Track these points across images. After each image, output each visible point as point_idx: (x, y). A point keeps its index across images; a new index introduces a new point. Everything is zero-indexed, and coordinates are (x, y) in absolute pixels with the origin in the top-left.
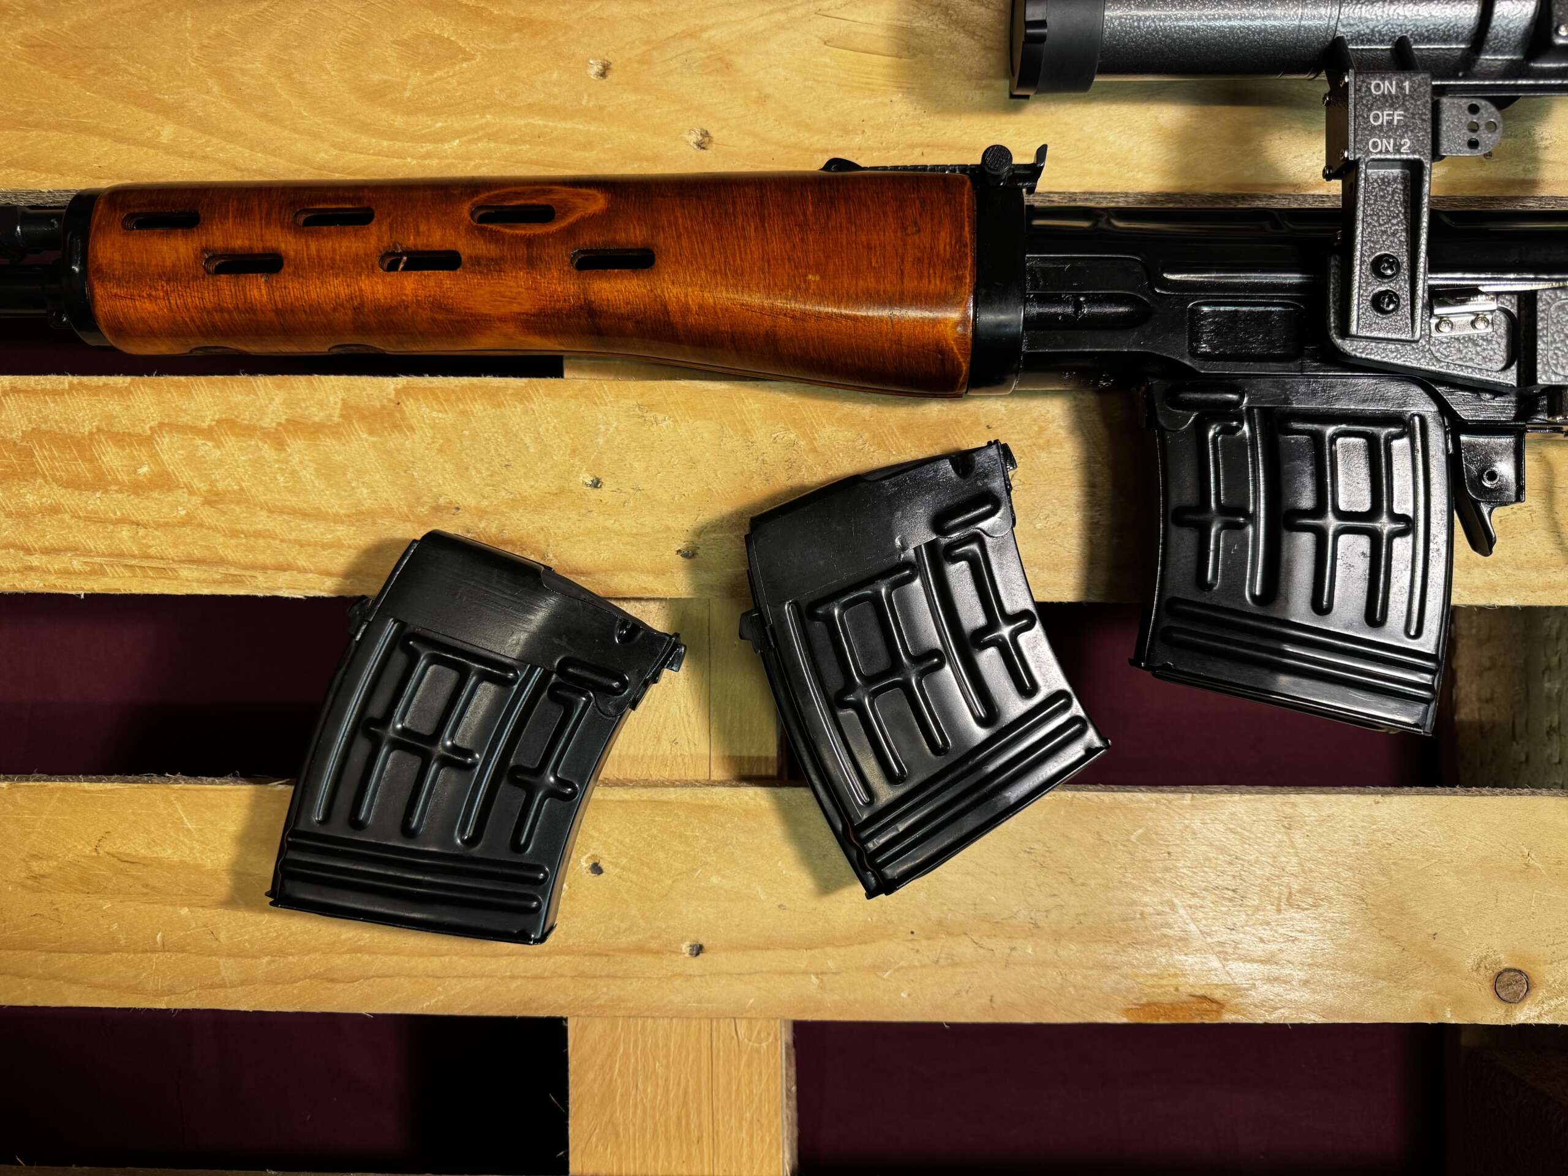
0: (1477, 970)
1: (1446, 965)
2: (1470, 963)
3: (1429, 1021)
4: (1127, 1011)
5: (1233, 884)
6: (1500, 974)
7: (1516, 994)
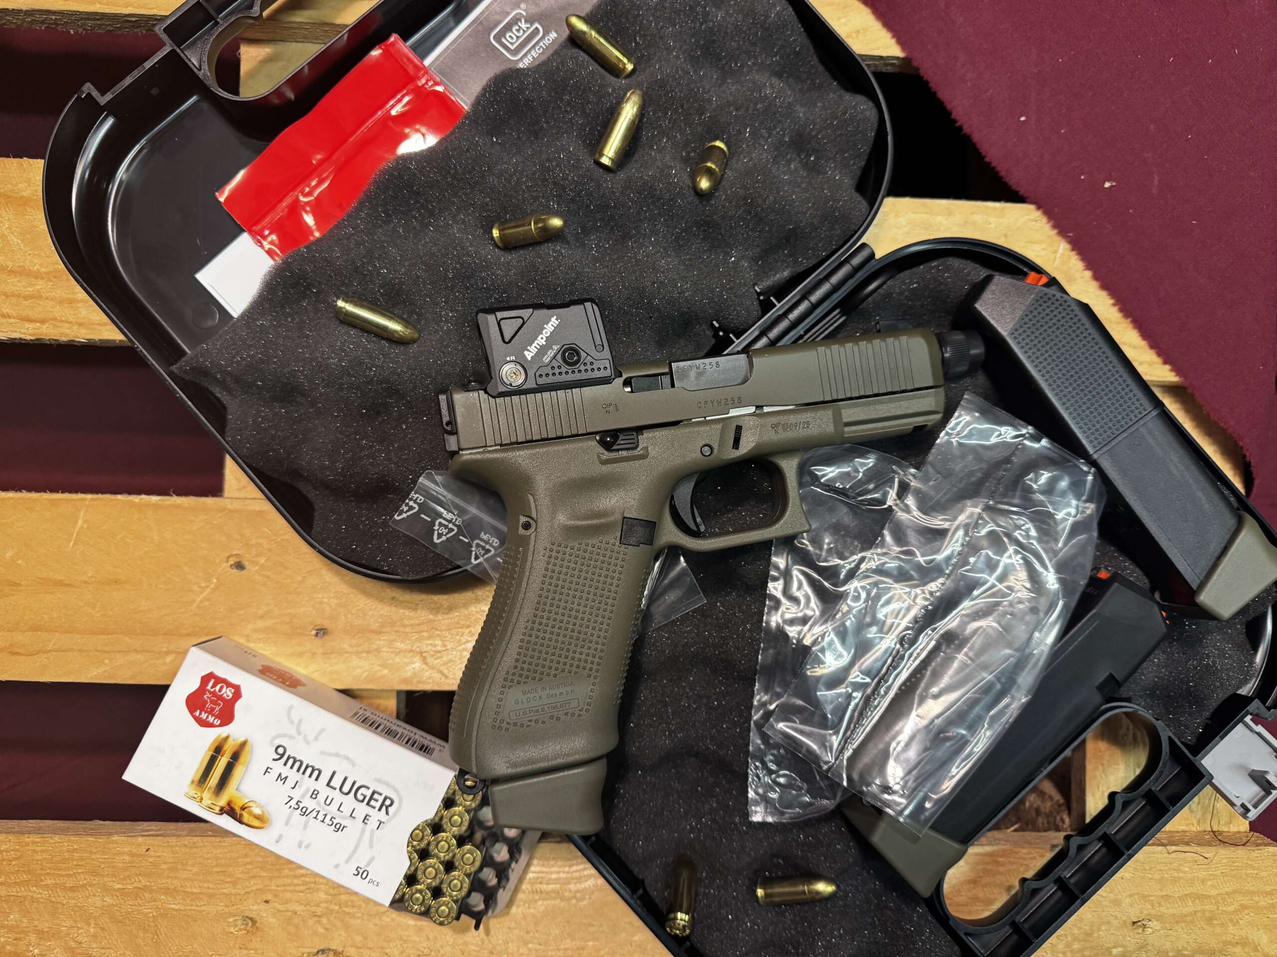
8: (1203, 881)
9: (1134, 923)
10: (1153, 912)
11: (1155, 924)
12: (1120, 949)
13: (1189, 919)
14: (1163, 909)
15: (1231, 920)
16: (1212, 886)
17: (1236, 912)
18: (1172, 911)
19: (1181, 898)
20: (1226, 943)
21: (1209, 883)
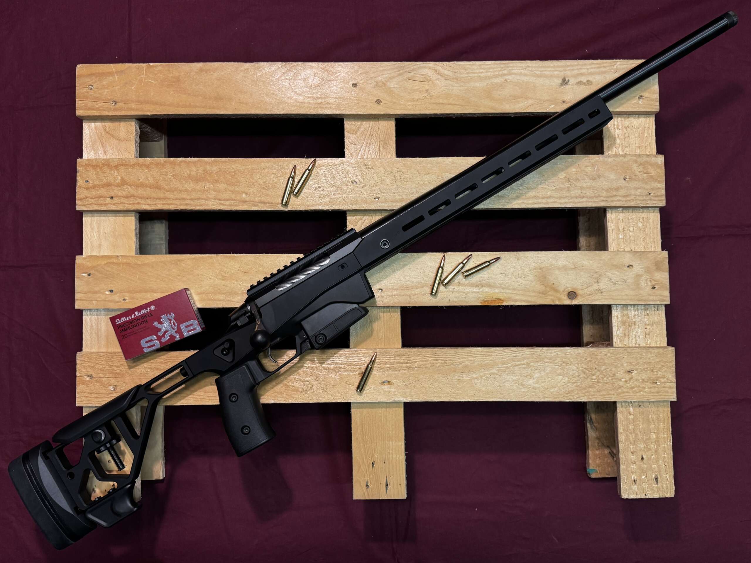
0: (564, 292)
1: (556, 291)
2: (561, 289)
3: (552, 304)
4: (481, 302)
5: (505, 273)
6: (569, 293)
7: (573, 297)
8: (649, 359)
9: (629, 372)
10: (635, 368)
11: (635, 372)
12: (624, 379)
13: (646, 370)
14: (637, 367)
15: (659, 370)
16: (653, 360)
17: (660, 368)
18: (640, 367)
19: (642, 363)
20: (658, 377)
21: (651, 359)
